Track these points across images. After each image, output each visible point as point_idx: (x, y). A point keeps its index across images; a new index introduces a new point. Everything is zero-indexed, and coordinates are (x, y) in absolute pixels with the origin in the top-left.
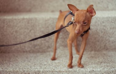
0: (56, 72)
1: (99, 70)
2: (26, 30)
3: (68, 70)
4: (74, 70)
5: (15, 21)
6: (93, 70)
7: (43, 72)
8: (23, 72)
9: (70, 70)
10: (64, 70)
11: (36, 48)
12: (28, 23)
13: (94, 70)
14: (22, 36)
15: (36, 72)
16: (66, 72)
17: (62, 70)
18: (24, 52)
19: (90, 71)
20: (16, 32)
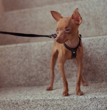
0: (49, 101)
1: (103, 97)
2: (20, 60)
3: (63, 98)
4: (71, 98)
5: (7, 50)
6: (95, 98)
7: (33, 101)
8: (10, 101)
9: (66, 97)
10: (58, 98)
11: (32, 80)
12: (22, 51)
13: (97, 97)
14: (15, 67)
15: (25, 101)
16: (61, 100)
17: (55, 98)
18: (18, 86)
19: (91, 99)
20: (9, 62)
